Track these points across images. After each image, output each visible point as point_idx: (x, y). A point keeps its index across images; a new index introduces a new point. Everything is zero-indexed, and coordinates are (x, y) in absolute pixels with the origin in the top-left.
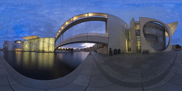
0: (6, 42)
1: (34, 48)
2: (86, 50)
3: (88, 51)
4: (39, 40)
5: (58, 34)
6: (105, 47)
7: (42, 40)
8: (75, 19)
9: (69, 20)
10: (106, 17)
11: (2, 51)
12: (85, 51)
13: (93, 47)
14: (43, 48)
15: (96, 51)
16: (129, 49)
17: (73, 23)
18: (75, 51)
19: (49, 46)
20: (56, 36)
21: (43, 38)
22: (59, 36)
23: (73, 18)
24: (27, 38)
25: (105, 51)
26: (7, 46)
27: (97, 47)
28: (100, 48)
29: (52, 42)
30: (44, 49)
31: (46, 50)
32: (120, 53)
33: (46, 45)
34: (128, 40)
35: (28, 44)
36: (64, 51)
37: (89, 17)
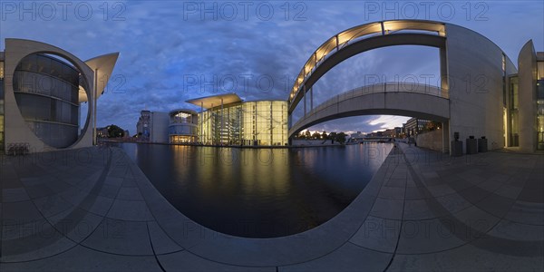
0: (146, 116)
1: (228, 136)
2: (383, 137)
3: (390, 141)
4: (240, 110)
5: (296, 89)
6: (441, 128)
7: (249, 107)
8: (344, 39)
9: (325, 45)
10: (443, 34)
11: (134, 142)
12: (382, 142)
13: (403, 129)
14: (255, 133)
15: (412, 141)
16: (514, 140)
17: (339, 52)
18: (352, 141)
19: (272, 128)
20: (292, 96)
21: (253, 104)
22: (300, 95)
23: (337, 36)
24: (207, 104)
25: (440, 142)
26: (147, 128)
27: (417, 128)
28: (424, 130)
29: (280, 114)
30: (259, 138)
31: (264, 139)
32: (487, 151)
33: (263, 125)
34: (511, 111)
35: (210, 120)
36: (318, 143)
37: (386, 33)
